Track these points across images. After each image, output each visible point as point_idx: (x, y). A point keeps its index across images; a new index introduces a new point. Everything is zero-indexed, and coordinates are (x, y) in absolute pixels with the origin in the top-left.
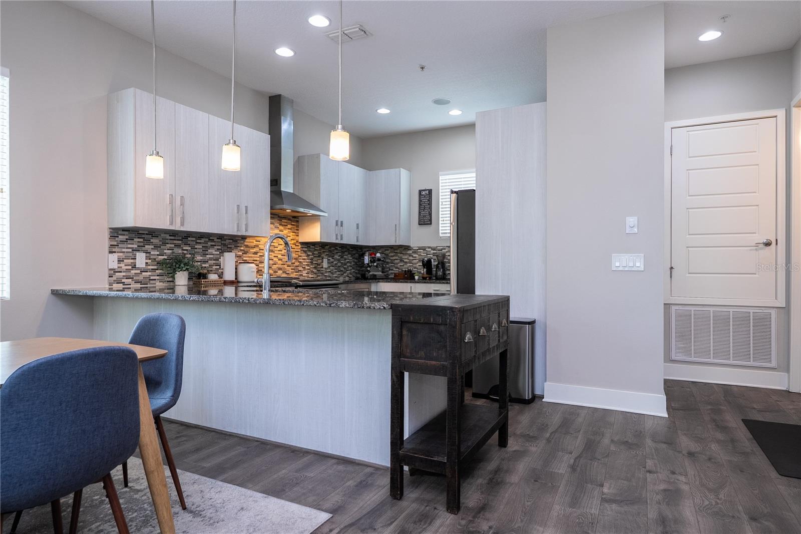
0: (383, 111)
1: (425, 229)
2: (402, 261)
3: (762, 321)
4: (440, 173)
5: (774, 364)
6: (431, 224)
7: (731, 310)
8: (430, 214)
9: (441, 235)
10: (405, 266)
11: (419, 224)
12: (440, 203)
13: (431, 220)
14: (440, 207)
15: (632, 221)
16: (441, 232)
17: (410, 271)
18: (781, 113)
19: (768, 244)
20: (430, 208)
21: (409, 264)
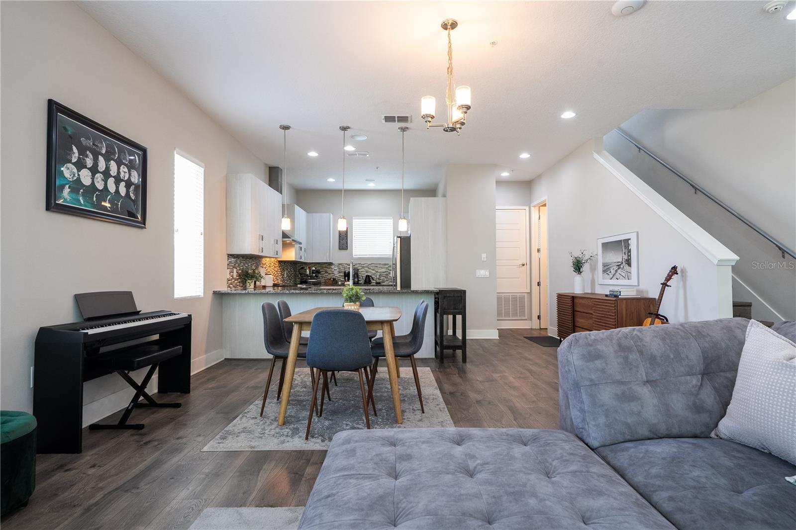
0: (331, 180)
1: (343, 252)
2: (326, 272)
3: (522, 299)
4: (353, 218)
5: (526, 318)
6: (347, 249)
7: (510, 294)
8: (347, 243)
9: (354, 256)
10: (329, 276)
11: (339, 249)
12: (353, 236)
13: (347, 247)
14: (353, 238)
15: (484, 256)
16: (354, 254)
17: (334, 279)
18: (527, 208)
19: (523, 265)
20: (347, 239)
21: (331, 275)
